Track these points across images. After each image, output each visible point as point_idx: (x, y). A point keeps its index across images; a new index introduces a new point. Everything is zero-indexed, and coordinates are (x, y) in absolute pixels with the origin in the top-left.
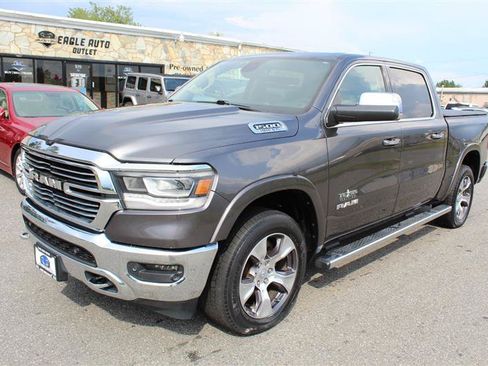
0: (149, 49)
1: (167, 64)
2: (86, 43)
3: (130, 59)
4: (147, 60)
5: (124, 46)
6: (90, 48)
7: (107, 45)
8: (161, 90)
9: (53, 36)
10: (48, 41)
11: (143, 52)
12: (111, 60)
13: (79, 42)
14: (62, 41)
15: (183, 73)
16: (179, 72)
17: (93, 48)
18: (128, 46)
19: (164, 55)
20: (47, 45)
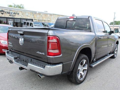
0: (29, 15)
1: (34, 19)
2: (13, 13)
3: (24, 18)
4: (29, 18)
5: (23, 15)
6: (14, 15)
7: (18, 14)
8: (33, 26)
9: (4, 12)
10: (3, 13)
11: (27, 16)
12: (19, 18)
13: (11, 13)
14: (6, 13)
15: (38, 21)
16: (37, 21)
17: (15, 15)
18: (24, 14)
19: (33, 17)
20: (2, 14)
